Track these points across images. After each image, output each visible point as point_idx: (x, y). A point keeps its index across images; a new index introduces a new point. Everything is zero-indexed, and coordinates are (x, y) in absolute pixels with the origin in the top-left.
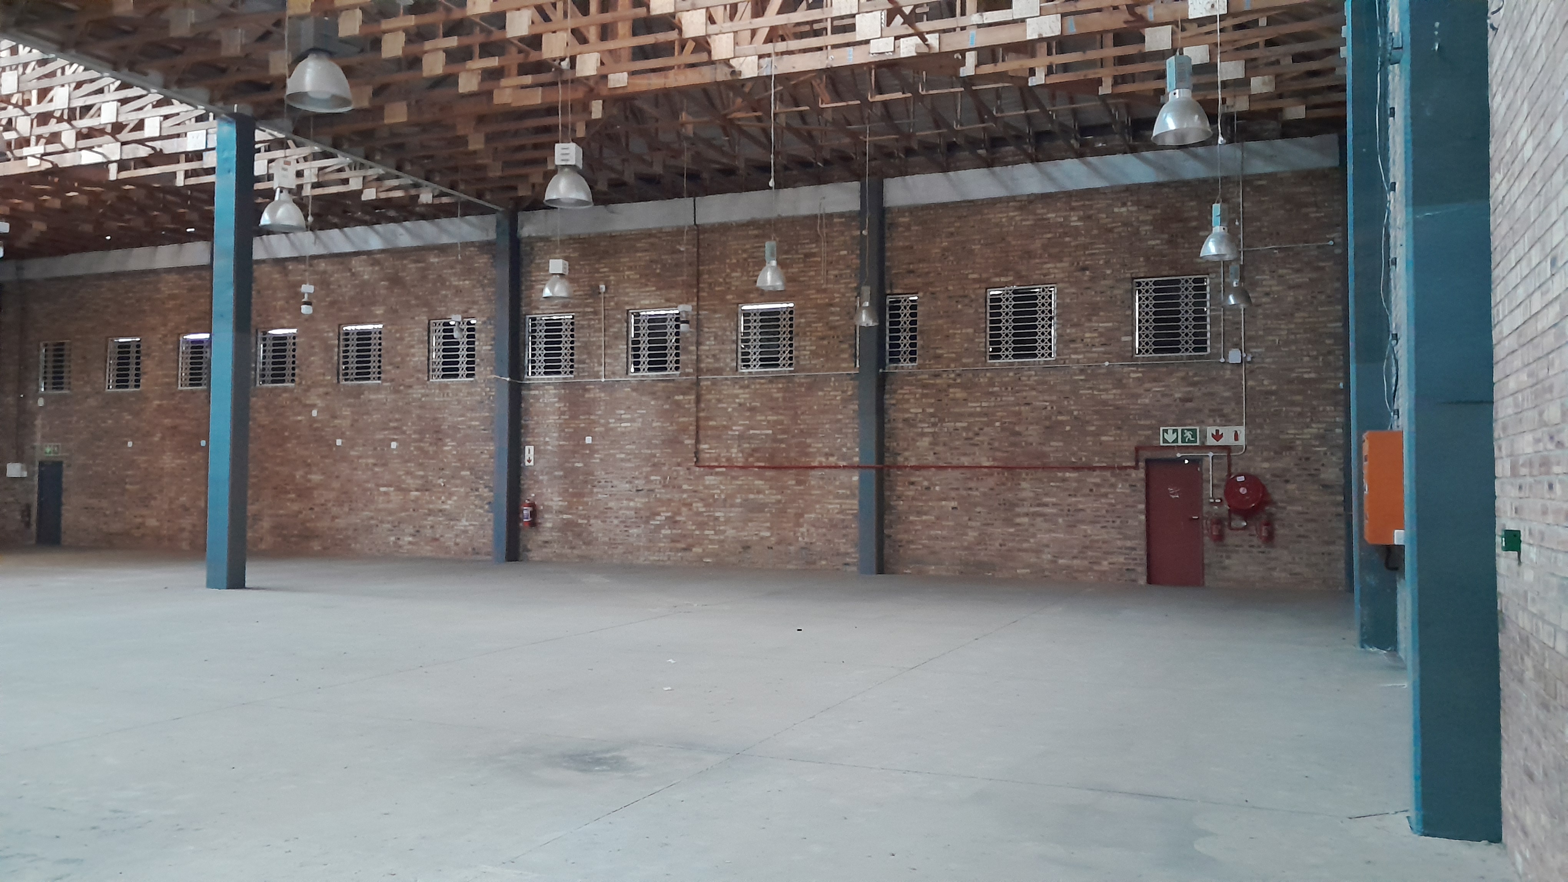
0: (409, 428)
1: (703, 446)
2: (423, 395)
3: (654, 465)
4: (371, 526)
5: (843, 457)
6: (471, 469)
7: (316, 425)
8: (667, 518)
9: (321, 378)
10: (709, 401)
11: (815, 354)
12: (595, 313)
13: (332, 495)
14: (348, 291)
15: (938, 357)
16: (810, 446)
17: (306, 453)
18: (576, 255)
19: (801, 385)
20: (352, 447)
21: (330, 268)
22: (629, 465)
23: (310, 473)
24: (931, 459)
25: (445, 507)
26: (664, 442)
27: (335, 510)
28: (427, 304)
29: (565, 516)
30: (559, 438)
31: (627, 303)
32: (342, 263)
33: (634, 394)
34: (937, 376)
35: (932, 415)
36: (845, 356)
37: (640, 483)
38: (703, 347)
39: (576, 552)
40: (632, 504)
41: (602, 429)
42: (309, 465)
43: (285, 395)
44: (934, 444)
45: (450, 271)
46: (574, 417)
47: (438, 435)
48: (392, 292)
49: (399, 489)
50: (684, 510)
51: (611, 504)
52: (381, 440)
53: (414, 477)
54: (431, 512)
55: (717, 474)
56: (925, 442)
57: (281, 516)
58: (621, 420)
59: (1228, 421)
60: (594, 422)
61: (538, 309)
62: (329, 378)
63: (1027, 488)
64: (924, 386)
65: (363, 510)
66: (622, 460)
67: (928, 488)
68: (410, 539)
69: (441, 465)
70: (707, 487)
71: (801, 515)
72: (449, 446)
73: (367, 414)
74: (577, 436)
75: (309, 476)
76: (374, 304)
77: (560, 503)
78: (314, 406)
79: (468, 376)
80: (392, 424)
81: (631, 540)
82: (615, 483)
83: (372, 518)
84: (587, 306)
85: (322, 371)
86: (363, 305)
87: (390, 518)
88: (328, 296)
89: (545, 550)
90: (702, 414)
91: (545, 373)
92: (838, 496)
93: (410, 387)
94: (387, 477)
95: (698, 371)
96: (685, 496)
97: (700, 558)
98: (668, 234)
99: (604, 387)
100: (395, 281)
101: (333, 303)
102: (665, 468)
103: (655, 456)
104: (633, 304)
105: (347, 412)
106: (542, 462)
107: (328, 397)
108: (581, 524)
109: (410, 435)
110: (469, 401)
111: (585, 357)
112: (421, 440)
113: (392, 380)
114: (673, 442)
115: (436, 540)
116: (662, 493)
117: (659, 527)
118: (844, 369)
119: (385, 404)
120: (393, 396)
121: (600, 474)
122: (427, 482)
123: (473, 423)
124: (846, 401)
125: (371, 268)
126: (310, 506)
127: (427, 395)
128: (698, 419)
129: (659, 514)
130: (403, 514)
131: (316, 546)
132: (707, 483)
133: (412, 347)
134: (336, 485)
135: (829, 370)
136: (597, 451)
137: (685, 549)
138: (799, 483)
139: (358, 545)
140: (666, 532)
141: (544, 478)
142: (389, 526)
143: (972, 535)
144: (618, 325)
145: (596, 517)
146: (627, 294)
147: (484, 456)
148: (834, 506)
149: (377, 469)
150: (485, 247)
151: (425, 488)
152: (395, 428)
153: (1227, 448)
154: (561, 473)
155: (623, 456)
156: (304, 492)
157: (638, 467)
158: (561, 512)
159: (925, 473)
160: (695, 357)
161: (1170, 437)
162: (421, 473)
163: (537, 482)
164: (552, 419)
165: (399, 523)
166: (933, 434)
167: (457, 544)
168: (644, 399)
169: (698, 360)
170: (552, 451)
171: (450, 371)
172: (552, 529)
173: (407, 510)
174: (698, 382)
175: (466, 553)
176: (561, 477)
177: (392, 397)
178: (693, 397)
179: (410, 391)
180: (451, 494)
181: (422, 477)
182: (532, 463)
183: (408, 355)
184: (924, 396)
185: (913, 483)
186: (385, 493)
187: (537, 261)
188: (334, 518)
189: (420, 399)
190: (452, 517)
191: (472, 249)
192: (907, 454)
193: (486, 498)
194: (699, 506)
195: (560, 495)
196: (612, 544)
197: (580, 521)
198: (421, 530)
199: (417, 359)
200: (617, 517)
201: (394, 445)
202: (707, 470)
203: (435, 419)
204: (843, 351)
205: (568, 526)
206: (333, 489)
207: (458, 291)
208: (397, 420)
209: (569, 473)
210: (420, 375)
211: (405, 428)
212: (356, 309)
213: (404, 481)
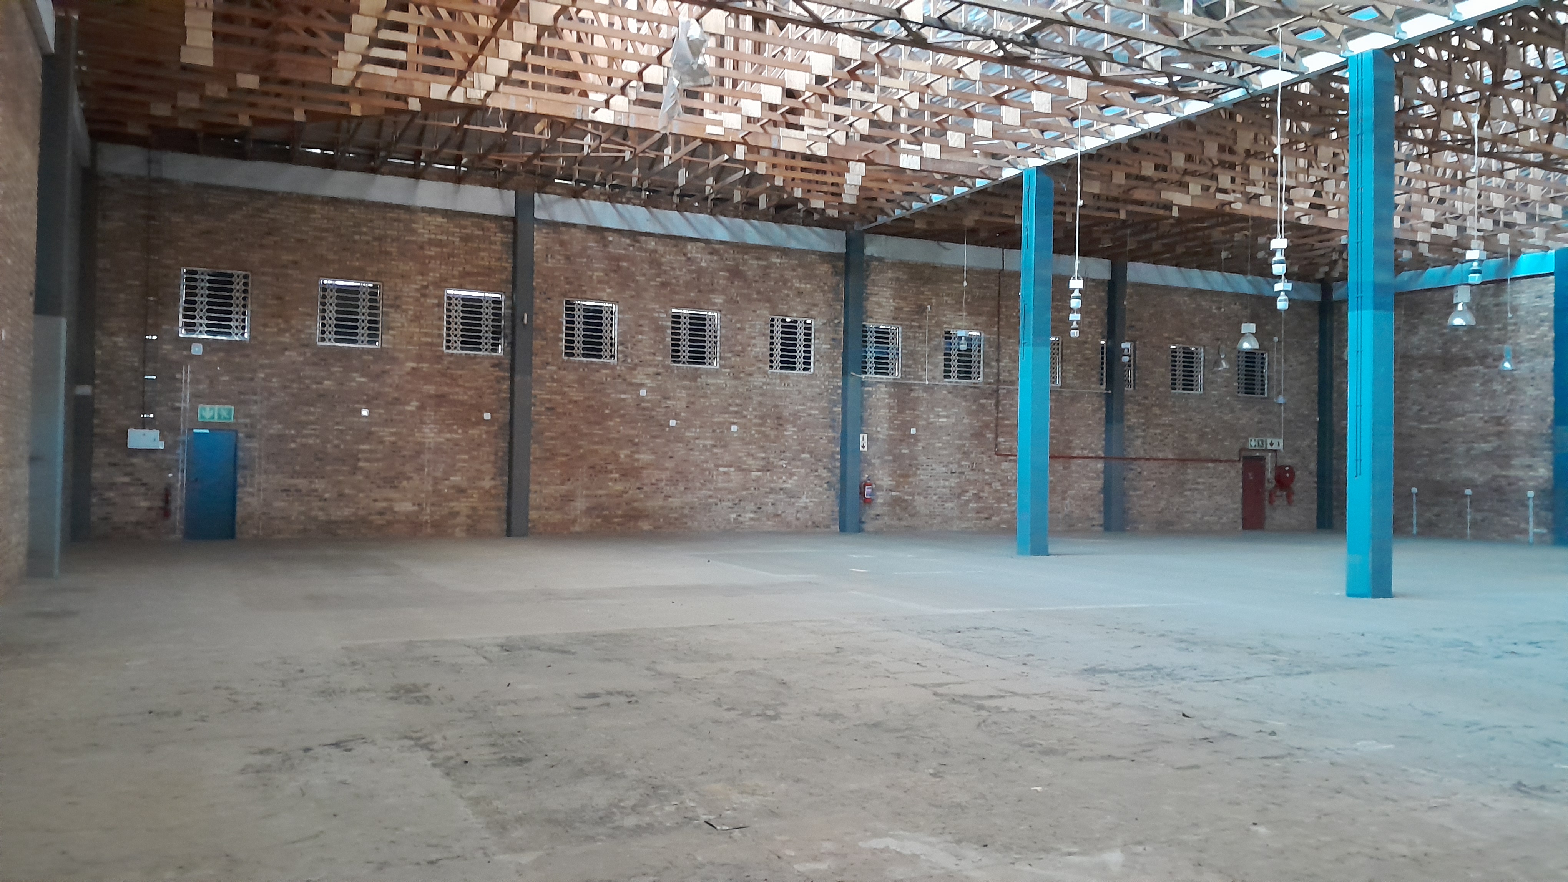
0: (750, 413)
1: (1000, 439)
2: (764, 384)
3: (964, 453)
4: (710, 505)
5: (1092, 450)
6: (811, 453)
7: (643, 405)
8: (974, 494)
9: (651, 358)
10: (1005, 405)
11: (1076, 376)
12: (919, 327)
13: (664, 475)
14: (683, 275)
15: (1146, 386)
16: (1071, 442)
17: (632, 432)
18: (905, 277)
19: (1067, 398)
20: (688, 428)
21: (661, 249)
22: (945, 452)
23: (638, 452)
24: (1142, 453)
25: (784, 486)
26: (972, 435)
27: (668, 490)
28: (769, 300)
29: (894, 493)
30: (890, 429)
31: (945, 323)
32: (676, 246)
33: (950, 396)
34: (1146, 398)
35: (1144, 424)
36: (1094, 379)
37: (954, 467)
38: (1002, 364)
39: (904, 523)
40: (947, 483)
41: (924, 423)
42: (636, 444)
43: (604, 371)
44: (1143, 443)
45: (792, 273)
46: (900, 412)
47: (780, 421)
48: (732, 283)
49: (740, 469)
50: (987, 488)
51: (931, 484)
52: (719, 423)
53: (755, 459)
54: (772, 491)
55: (1010, 461)
56: (1139, 442)
57: (600, 496)
58: (939, 416)
59: (1275, 435)
60: (917, 416)
61: (871, 317)
62: (660, 358)
63: (1191, 472)
64: (1139, 405)
65: (700, 489)
66: (940, 448)
67: (1140, 473)
68: (752, 515)
69: (783, 448)
70: (1003, 471)
71: (1064, 492)
72: (790, 431)
73: (705, 396)
74: (904, 427)
75: (636, 456)
76: (713, 291)
77: (890, 483)
78: (642, 385)
79: (804, 369)
80: (731, 409)
81: (946, 512)
82: (934, 466)
83: (711, 497)
84: (913, 321)
85: (652, 351)
86: (700, 291)
87: (730, 497)
88: (659, 275)
89: (877, 522)
90: (1000, 415)
91: (875, 373)
92: (1088, 478)
93: (751, 375)
94: (727, 458)
95: (998, 381)
96: (987, 477)
97: (998, 525)
98: (977, 272)
99: (926, 389)
100: (735, 273)
101: (664, 285)
102: (973, 456)
103: (964, 445)
104: (950, 324)
105: (683, 394)
106: (873, 448)
107: (660, 378)
108: (906, 501)
109: (751, 420)
110: (809, 392)
111: (910, 362)
112: (761, 425)
113: (733, 367)
114: (978, 435)
115: (779, 515)
116: (971, 476)
117: (969, 501)
118: (1093, 389)
119: (724, 389)
120: (734, 382)
121: (922, 458)
122: (768, 463)
123: (813, 412)
124: (1094, 411)
125: (709, 257)
126: (638, 485)
127: (768, 384)
128: (997, 418)
129: (967, 492)
130: (744, 493)
131: (646, 526)
132: (1003, 467)
133: (754, 338)
134: (669, 464)
135: (1085, 388)
136: (919, 441)
137: (987, 519)
138: (1065, 468)
139: (696, 523)
140: (972, 505)
141: (876, 462)
142: (730, 504)
143: (1163, 503)
144: (937, 339)
145: (918, 494)
146: (945, 315)
147: (822, 441)
148: (1086, 485)
149: (715, 451)
150: (827, 257)
151: (767, 468)
152: (736, 412)
153: (1275, 451)
154: (891, 458)
155: (940, 445)
156: (629, 472)
157: (951, 455)
158: (891, 490)
159: (1137, 462)
160: (996, 371)
161: (1253, 444)
162: (763, 455)
163: (870, 464)
164: (883, 412)
165: (740, 500)
166: (1144, 437)
167: (798, 519)
168: (958, 400)
169: (998, 374)
170: (884, 440)
171: (788, 363)
172: (883, 504)
173: (748, 489)
174: (997, 391)
175: (807, 526)
176: (890, 461)
177: (731, 383)
178: (993, 401)
179: (750, 379)
180: (792, 475)
181: (764, 459)
182: (866, 449)
183: (749, 345)
184: (1139, 411)
185: (1132, 469)
186: (725, 473)
187: (872, 277)
188: (667, 497)
189: (761, 387)
190: (792, 495)
191: (813, 256)
192: (1129, 449)
193: (824, 478)
194: (997, 485)
195: (890, 476)
196: (932, 515)
197: (906, 497)
198: (763, 507)
199: (758, 349)
200: (935, 494)
201: (734, 428)
202: (1003, 458)
203: (776, 406)
204: (1093, 376)
205: (896, 502)
206: (667, 469)
207: (800, 293)
208: (737, 405)
209: (898, 458)
210: (761, 365)
211: (745, 413)
212: (692, 294)
213: (745, 463)
